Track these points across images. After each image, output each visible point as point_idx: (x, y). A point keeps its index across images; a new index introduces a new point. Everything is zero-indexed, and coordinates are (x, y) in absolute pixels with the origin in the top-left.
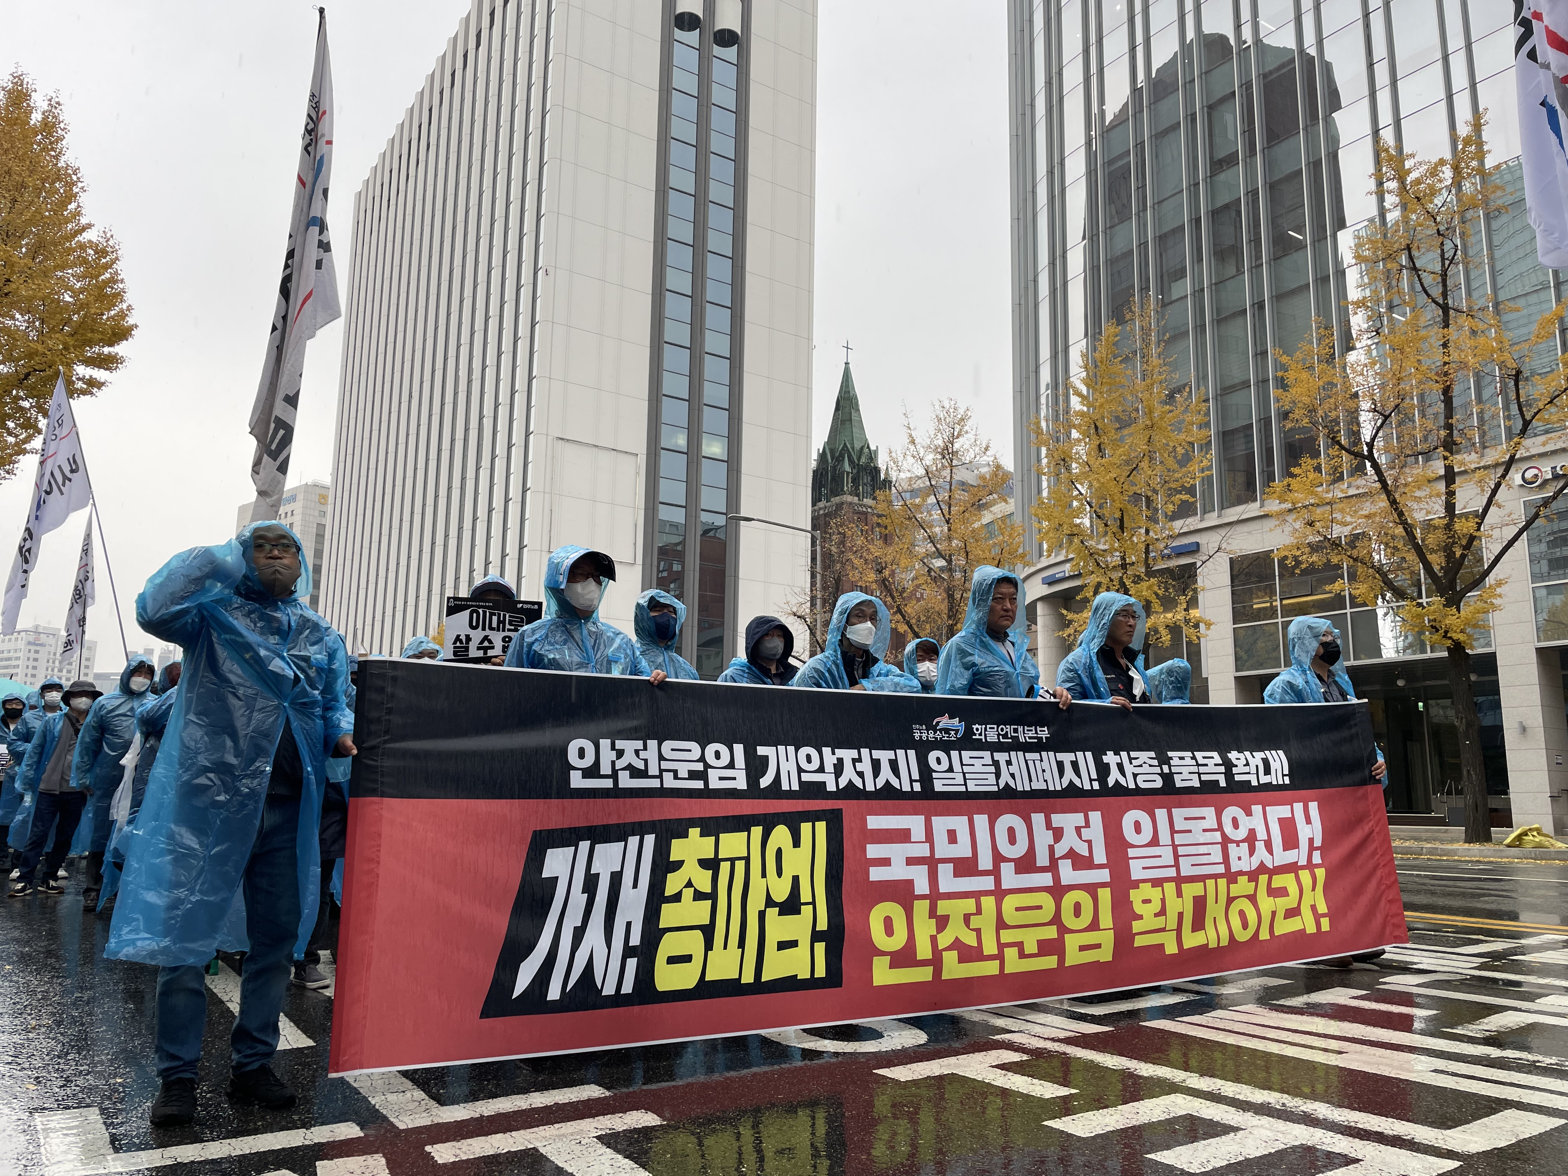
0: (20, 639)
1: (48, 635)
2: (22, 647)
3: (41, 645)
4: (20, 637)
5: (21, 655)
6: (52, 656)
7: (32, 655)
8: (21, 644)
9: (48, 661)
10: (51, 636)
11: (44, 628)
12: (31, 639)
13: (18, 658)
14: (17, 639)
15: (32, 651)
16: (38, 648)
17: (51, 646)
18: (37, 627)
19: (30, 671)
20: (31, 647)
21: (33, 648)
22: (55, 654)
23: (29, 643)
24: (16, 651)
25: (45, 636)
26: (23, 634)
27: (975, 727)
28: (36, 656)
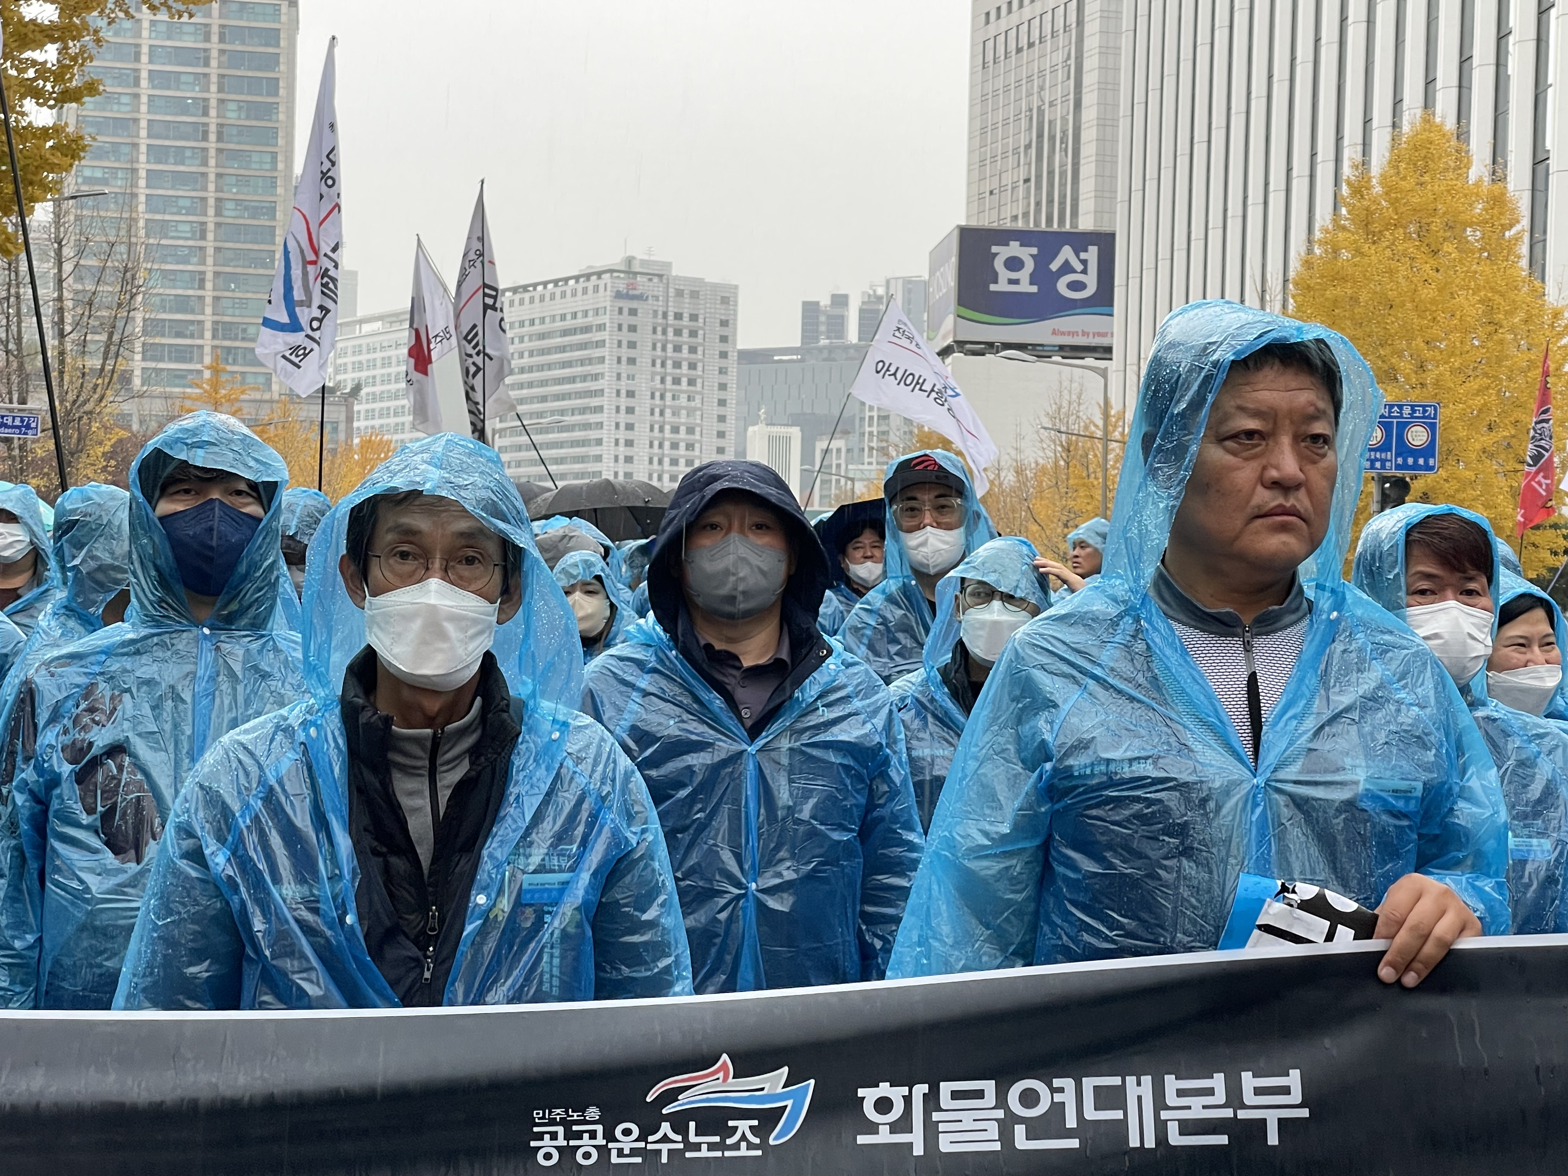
0: (601, 289)
1: (650, 276)
2: (608, 304)
3: (640, 298)
4: (601, 283)
5: (605, 319)
6: (660, 320)
7: (626, 320)
8: (605, 299)
9: (654, 331)
10: (656, 280)
11: (643, 262)
12: (622, 287)
13: (601, 327)
14: (596, 289)
15: (626, 311)
16: (634, 304)
17: (657, 298)
18: (630, 261)
19: (625, 352)
20: (621, 303)
21: (626, 305)
22: (665, 315)
23: (619, 295)
24: (597, 312)
25: (645, 279)
26: (606, 276)
27: (869, 1095)
28: (633, 320)
